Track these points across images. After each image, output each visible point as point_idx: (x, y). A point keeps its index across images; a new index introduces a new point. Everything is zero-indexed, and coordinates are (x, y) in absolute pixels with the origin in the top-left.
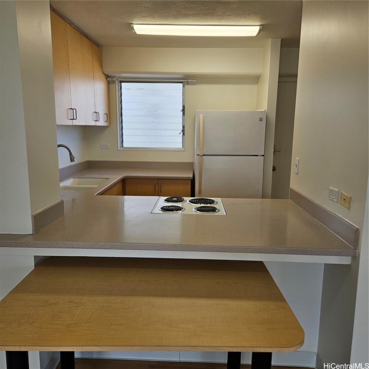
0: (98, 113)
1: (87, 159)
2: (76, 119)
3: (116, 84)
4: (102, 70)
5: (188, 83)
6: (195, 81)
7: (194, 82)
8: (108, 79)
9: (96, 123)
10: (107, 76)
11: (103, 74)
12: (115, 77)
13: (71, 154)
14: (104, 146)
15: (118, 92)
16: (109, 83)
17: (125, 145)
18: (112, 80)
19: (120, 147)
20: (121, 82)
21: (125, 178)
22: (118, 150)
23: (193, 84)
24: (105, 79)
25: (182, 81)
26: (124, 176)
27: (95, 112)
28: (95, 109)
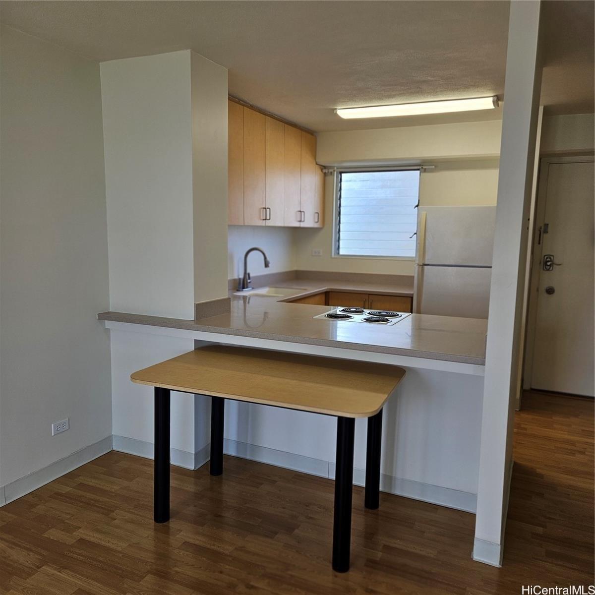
0: (304, 212)
1: (295, 268)
2: (270, 219)
3: (334, 175)
4: (315, 160)
5: (425, 171)
6: (433, 167)
7: (432, 169)
8: (324, 171)
9: (300, 224)
10: (323, 167)
11: (317, 166)
12: (334, 167)
13: (265, 258)
14: (315, 252)
15: (337, 186)
16: (325, 174)
17: (342, 252)
18: (328, 172)
19: (335, 254)
20: (341, 173)
21: (328, 290)
22: (331, 258)
23: (432, 171)
24: (320, 171)
25: (418, 167)
26: (327, 289)
27: (300, 211)
28: (300, 207)
